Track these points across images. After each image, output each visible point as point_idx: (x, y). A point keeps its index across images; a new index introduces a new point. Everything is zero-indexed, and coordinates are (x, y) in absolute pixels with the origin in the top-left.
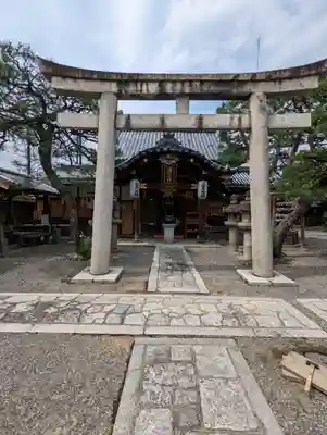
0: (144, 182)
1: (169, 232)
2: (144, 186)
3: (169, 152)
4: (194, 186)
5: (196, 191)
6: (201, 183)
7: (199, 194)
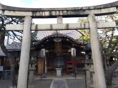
0: (47, 49)
1: (59, 72)
2: (47, 51)
3: (57, 37)
4: (69, 51)
5: (70, 52)
6: (72, 49)
7: (72, 54)
